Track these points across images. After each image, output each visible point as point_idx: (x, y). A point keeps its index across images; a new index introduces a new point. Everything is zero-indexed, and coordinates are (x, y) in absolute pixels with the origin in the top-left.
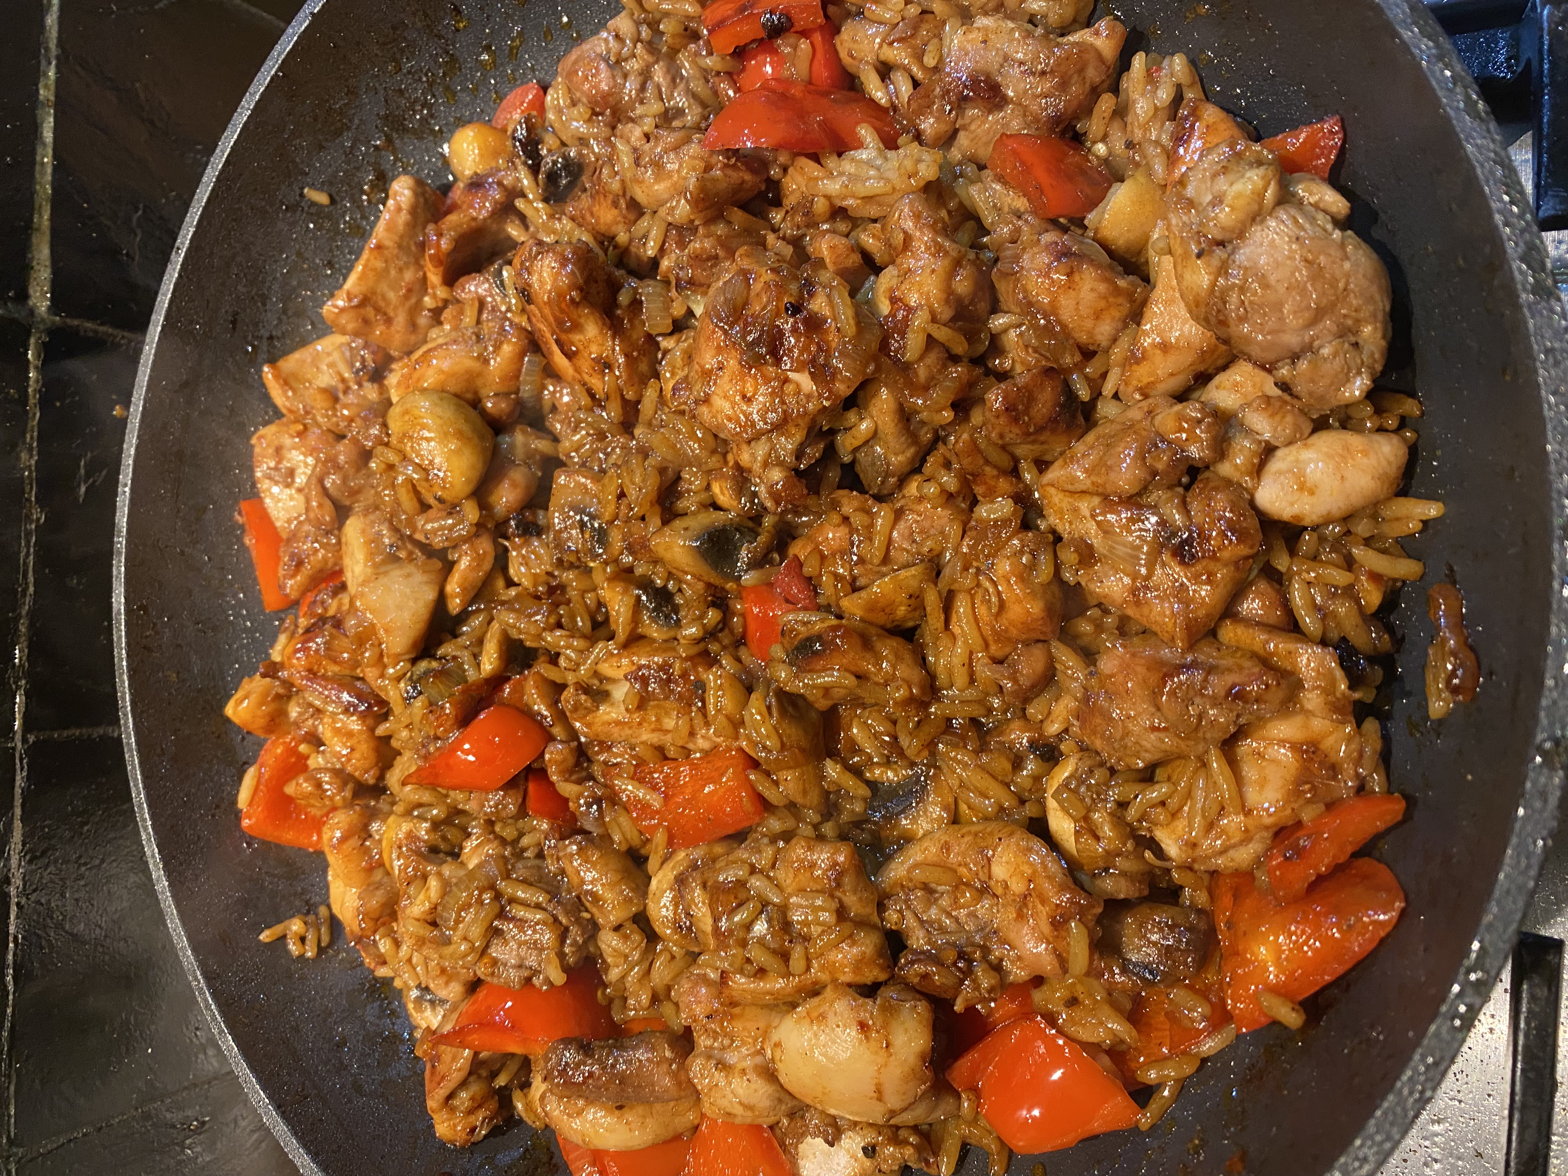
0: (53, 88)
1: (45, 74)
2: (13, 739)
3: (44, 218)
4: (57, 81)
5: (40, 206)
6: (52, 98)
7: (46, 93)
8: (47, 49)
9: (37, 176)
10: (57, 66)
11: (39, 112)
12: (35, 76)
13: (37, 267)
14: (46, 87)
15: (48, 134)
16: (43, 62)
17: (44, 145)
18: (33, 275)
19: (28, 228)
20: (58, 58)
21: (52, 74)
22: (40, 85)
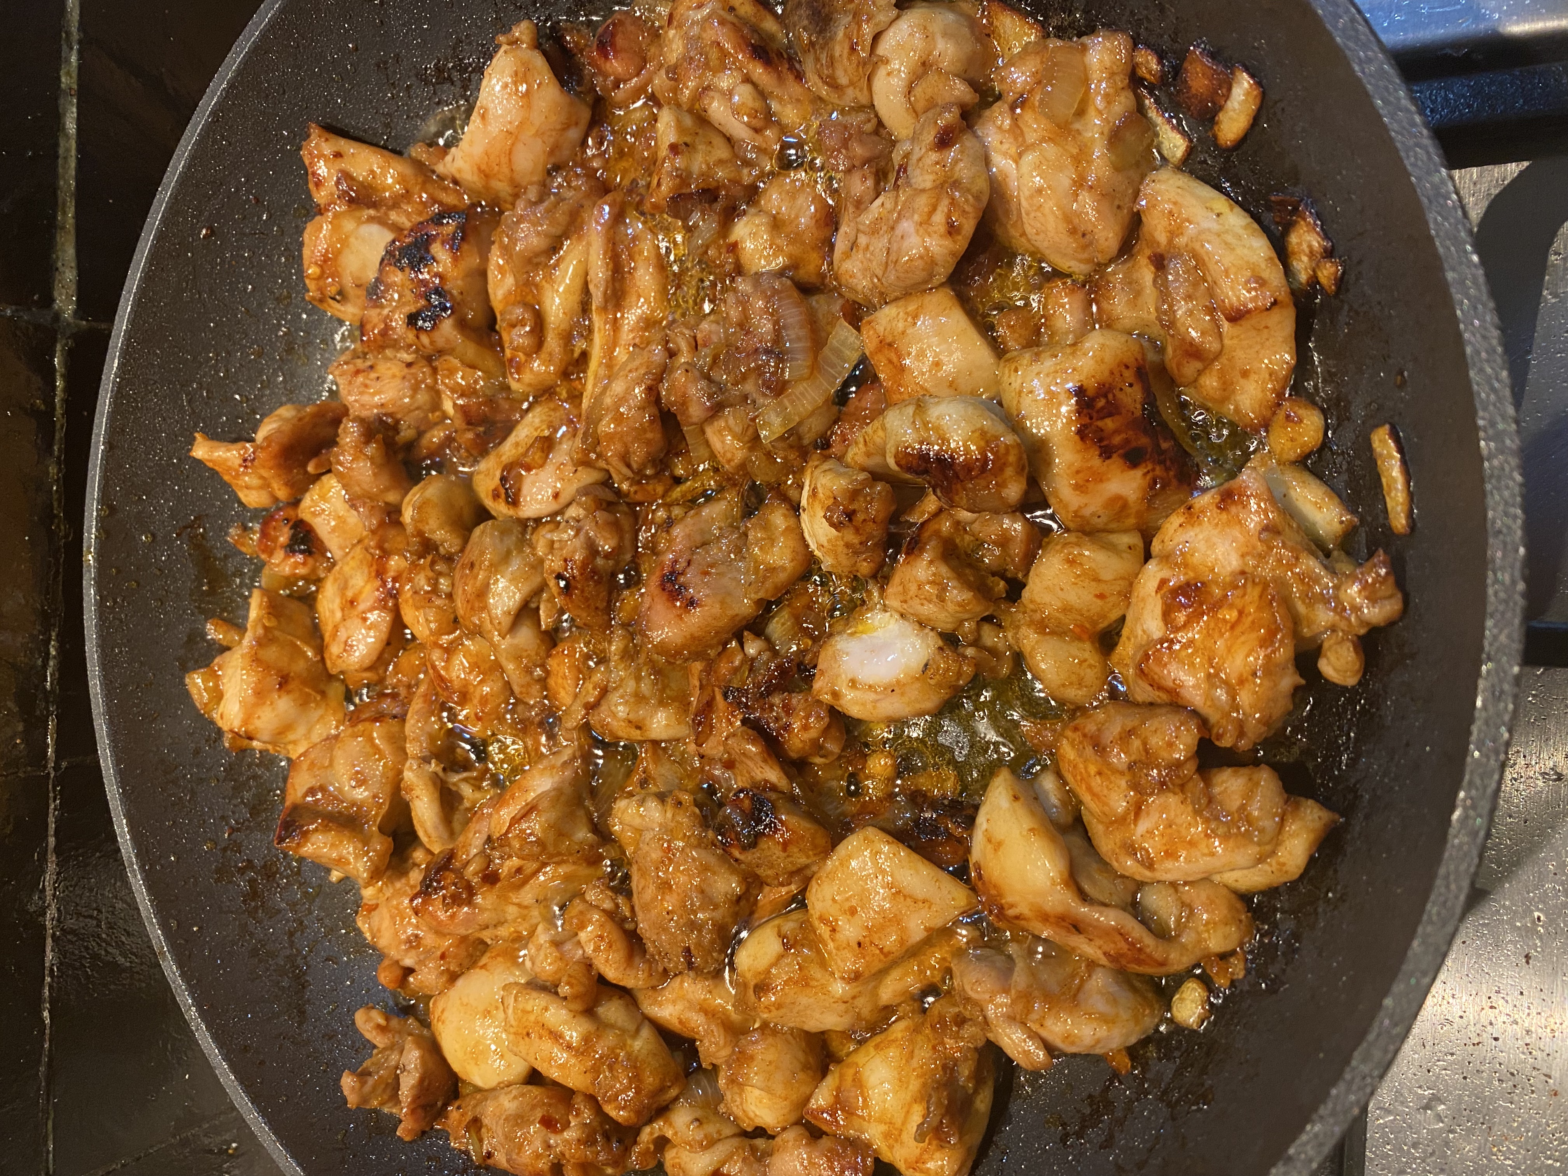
0: (75, 74)
1: (68, 61)
2: (45, 767)
3: (68, 216)
4: (80, 67)
5: (64, 204)
6: (75, 87)
7: (68, 80)
8: (68, 34)
9: (61, 170)
10: (80, 52)
11: (61, 101)
12: (56, 60)
13: (61, 269)
14: (68, 74)
15: (71, 126)
16: (65, 47)
17: (67, 136)
18: (58, 277)
19: (51, 227)
20: (80, 42)
21: (74, 59)
22: (62, 73)
